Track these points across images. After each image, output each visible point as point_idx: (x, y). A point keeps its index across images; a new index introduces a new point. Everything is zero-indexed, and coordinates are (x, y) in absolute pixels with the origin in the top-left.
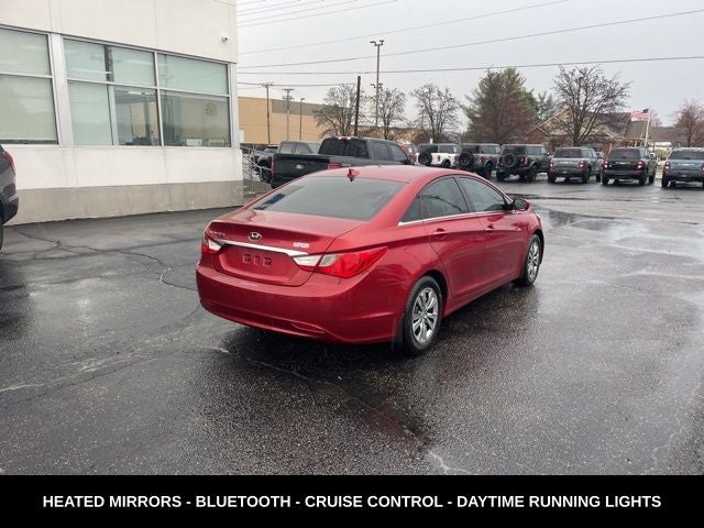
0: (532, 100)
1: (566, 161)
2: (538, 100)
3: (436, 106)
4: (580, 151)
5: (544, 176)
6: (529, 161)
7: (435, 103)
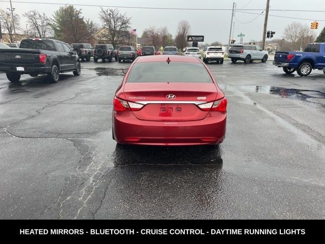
0: (83, 22)
1: (125, 52)
2: (86, 23)
3: (39, 22)
4: (130, 48)
5: (114, 59)
6: (109, 52)
7: (38, 21)
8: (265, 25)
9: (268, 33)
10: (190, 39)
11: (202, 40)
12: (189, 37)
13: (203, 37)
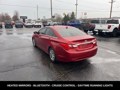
8: (52, 14)
9: (53, 16)
10: (21, 18)
11: (27, 18)
12: (21, 17)
13: (27, 17)
